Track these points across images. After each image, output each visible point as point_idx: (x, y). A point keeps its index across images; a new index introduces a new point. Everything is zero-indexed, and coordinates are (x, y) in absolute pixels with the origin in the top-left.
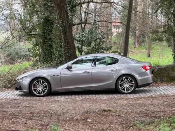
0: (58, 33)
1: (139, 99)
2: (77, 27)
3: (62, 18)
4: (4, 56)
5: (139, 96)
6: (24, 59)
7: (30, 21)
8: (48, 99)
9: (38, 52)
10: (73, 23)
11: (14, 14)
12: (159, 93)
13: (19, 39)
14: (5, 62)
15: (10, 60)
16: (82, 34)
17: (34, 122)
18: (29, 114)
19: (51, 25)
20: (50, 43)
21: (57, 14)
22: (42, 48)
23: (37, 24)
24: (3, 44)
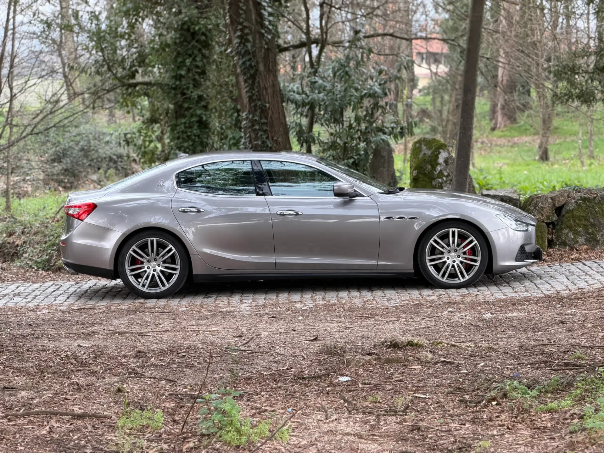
0: (228, 77)
1: (513, 304)
2: (294, 57)
3: (241, 24)
4: (42, 161)
5: (514, 295)
6: (112, 171)
7: (131, 36)
8: (196, 306)
9: (159, 146)
10: (281, 42)
11: (76, 15)
12: (582, 285)
13: (94, 102)
14: (46, 183)
15: (63, 174)
16: (313, 79)
17: (150, 385)
18: (132, 360)
19: (204, 51)
20: (199, 112)
21: (224, 9)
22: (172, 130)
23: (153, 48)
24: (37, 120)
